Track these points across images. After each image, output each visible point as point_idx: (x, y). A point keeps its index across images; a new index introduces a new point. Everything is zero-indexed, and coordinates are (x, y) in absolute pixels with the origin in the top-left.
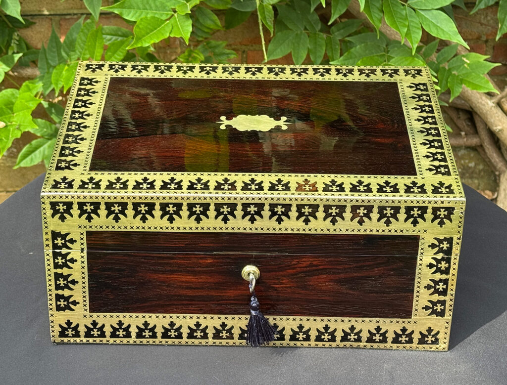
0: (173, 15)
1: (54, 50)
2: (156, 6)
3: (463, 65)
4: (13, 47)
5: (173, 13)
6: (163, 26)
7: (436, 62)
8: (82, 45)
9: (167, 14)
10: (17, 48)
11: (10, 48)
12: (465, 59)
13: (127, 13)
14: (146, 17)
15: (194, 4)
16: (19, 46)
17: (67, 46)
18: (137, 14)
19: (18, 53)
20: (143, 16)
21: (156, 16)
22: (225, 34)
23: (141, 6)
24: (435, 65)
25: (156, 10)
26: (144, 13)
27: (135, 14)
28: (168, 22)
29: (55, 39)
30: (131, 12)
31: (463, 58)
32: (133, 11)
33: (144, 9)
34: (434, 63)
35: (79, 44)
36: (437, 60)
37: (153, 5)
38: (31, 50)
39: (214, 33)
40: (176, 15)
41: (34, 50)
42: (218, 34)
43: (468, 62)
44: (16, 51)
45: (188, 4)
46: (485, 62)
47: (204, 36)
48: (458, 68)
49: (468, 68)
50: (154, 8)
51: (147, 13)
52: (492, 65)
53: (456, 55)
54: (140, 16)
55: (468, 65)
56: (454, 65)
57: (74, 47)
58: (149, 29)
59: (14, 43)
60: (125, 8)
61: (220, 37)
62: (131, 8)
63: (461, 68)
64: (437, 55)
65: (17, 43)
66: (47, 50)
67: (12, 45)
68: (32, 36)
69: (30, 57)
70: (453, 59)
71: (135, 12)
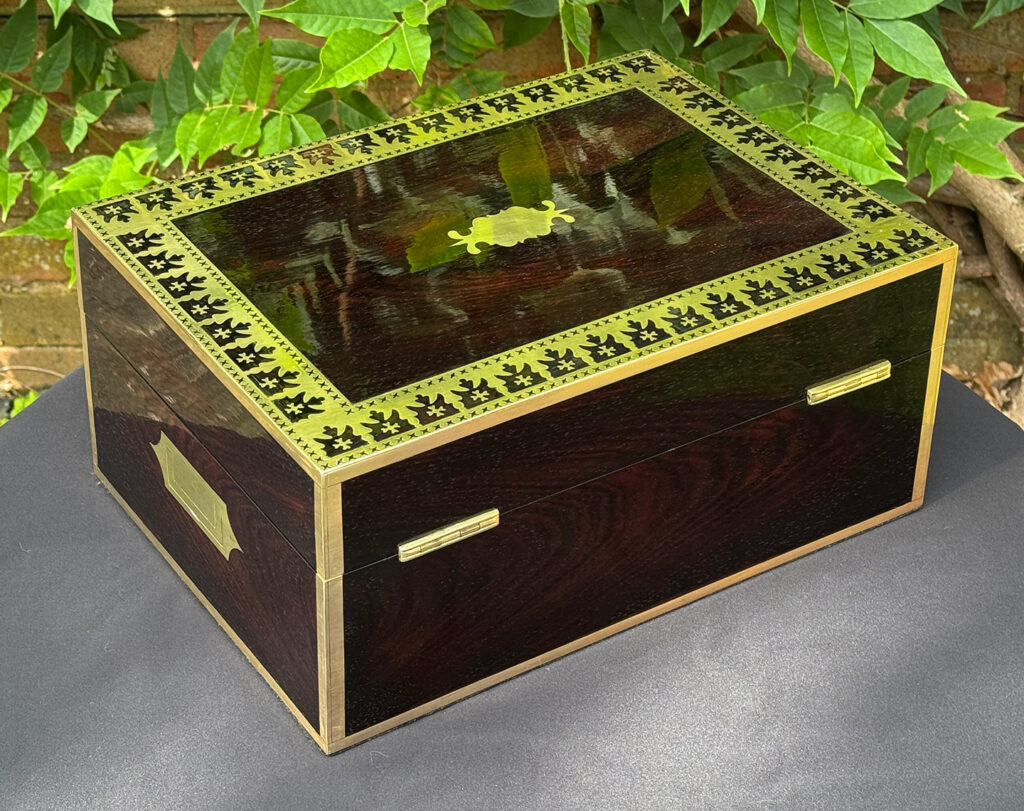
0: (397, 25)
1: (181, 83)
2: (365, 8)
3: (957, 123)
4: (104, 76)
5: (397, 21)
6: (377, 46)
7: (905, 119)
8: (233, 75)
9: (387, 24)
10: (113, 78)
11: (99, 77)
12: (960, 113)
13: (309, 23)
14: (346, 30)
15: (435, 7)
16: (116, 74)
17: (204, 76)
18: (329, 24)
19: (113, 87)
20: (339, 28)
21: (365, 27)
22: (504, 57)
23: (336, 8)
24: (902, 124)
25: (364, 17)
26: (341, 22)
27: (324, 23)
28: (387, 38)
29: (181, 63)
30: (316, 19)
31: (956, 112)
32: (320, 19)
33: (342, 14)
34: (901, 118)
35: (227, 74)
36: (906, 114)
37: (358, 6)
38: (139, 82)
39: (482, 55)
40: (402, 25)
41: (144, 81)
42: (492, 56)
43: (967, 119)
44: (109, 84)
45: (426, 5)
46: (998, 119)
47: (463, 61)
48: (946, 130)
49: (967, 130)
50: (360, 13)
51: (348, 23)
52: (1012, 127)
53: (943, 105)
54: (334, 27)
55: (967, 124)
56: (939, 125)
57: (218, 78)
58: (351, 52)
59: (107, 68)
60: (305, 12)
61: (496, 63)
62: (318, 13)
63: (952, 131)
64: (907, 102)
65: (112, 68)
66: (167, 83)
67: (103, 71)
68: (141, 55)
69: (135, 94)
70: (938, 112)
71: (325, 19)
